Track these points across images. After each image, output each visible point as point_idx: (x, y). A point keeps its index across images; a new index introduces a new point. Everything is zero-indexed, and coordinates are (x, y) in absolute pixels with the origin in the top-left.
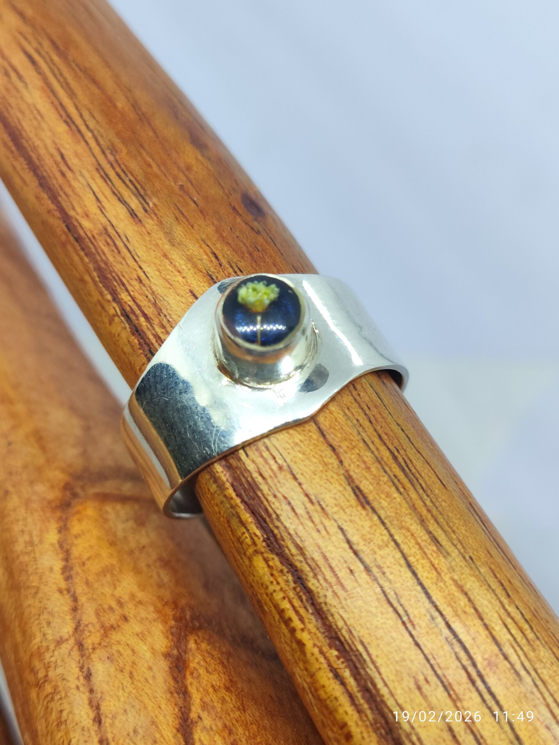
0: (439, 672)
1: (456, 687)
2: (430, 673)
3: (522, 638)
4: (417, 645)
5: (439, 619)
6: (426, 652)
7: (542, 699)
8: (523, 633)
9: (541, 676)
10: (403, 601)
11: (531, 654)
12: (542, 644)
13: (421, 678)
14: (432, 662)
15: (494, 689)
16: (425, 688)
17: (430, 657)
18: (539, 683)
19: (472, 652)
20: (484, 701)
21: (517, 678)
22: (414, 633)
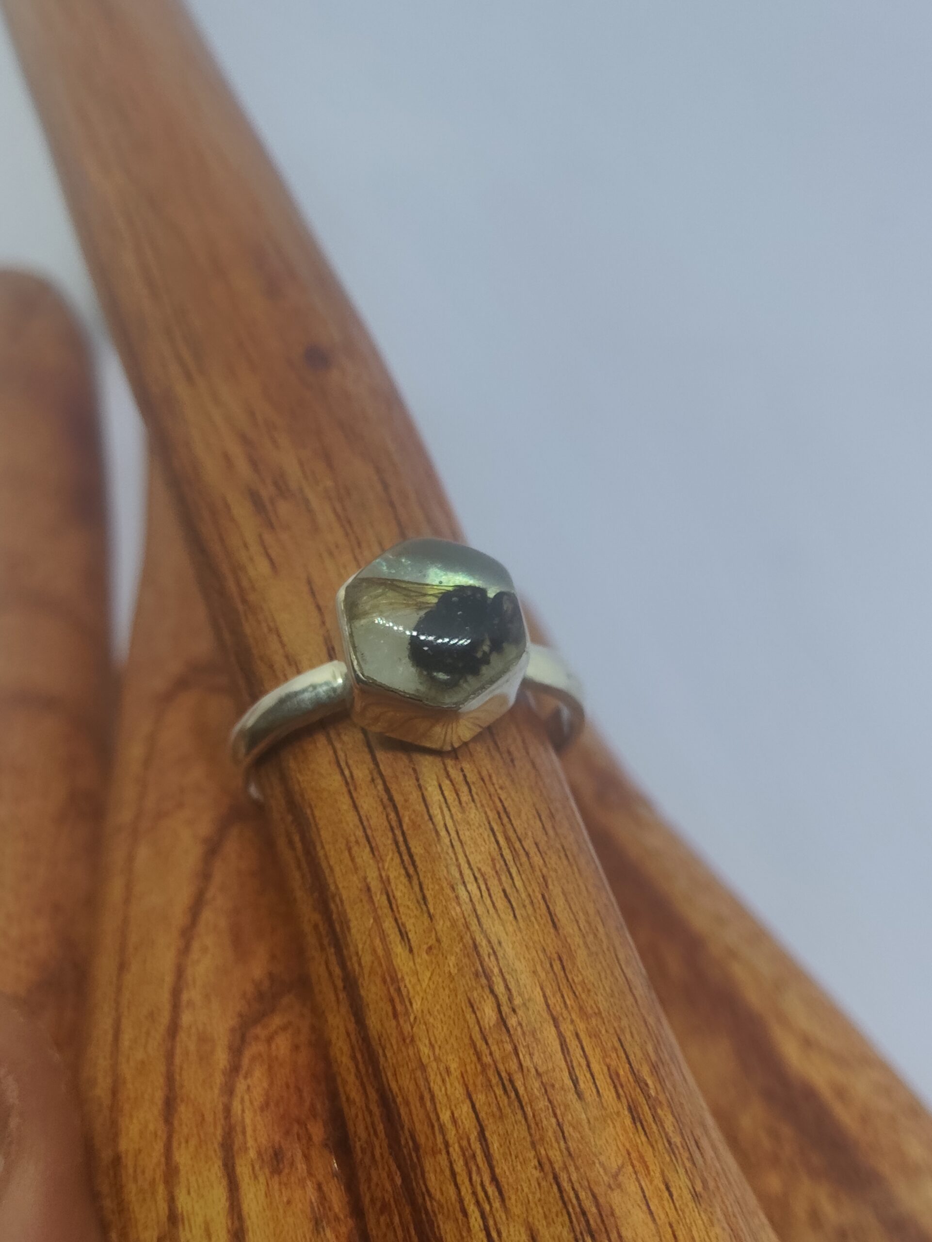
0: (369, 832)
1: (381, 849)
2: (360, 833)
3: (454, 800)
4: (355, 807)
5: (379, 781)
6: (362, 813)
7: (454, 859)
8: (457, 795)
9: (462, 837)
10: (351, 762)
11: (459, 816)
12: (476, 806)
13: (353, 839)
14: (365, 823)
15: (413, 850)
16: (355, 849)
17: (364, 818)
18: (456, 844)
19: (401, 812)
20: (402, 861)
21: (436, 839)
22: (355, 795)
